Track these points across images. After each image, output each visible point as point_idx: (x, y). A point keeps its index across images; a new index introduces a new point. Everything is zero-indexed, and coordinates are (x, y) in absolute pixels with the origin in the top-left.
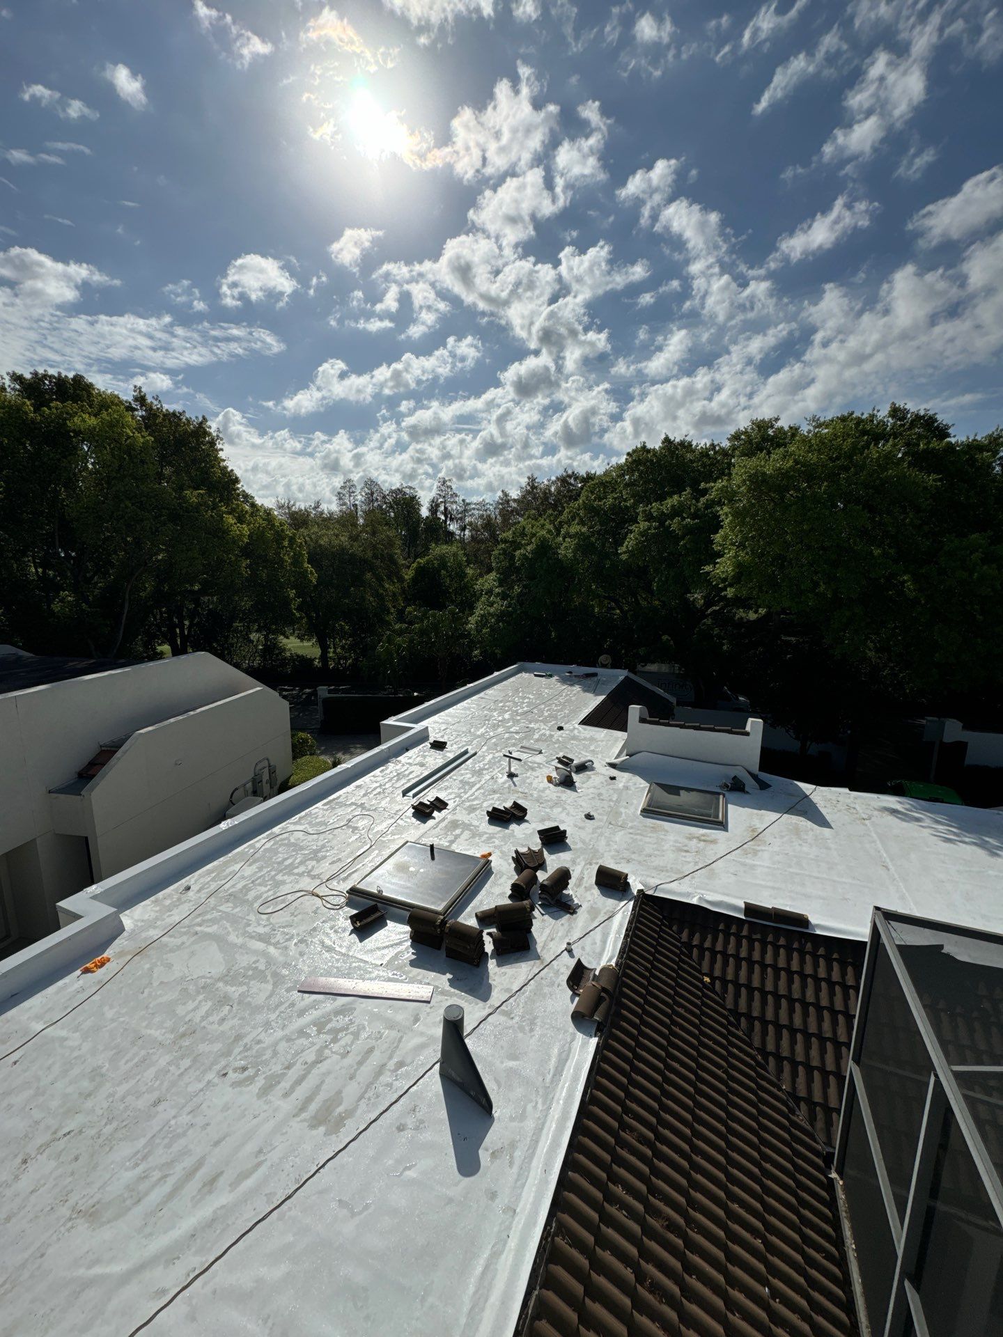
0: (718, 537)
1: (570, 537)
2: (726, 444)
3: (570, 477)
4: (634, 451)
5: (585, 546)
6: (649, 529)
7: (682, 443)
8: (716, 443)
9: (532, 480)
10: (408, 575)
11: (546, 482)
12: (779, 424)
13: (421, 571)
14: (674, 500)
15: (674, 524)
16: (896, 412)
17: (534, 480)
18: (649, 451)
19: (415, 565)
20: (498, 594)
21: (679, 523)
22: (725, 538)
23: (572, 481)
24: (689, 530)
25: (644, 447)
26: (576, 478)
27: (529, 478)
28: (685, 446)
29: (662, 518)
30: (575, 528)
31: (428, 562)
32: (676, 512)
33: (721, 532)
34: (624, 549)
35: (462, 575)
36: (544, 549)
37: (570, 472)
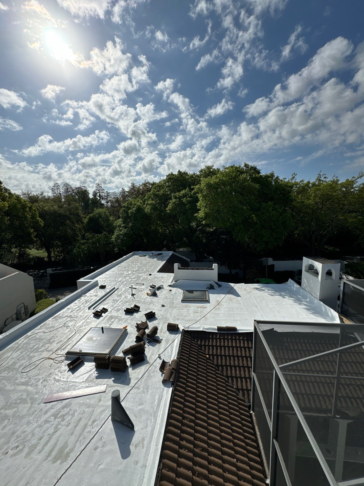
0: (198, 204)
1: (149, 205)
2: (198, 173)
3: (147, 183)
4: (169, 175)
5: (154, 208)
6: (176, 202)
7: (184, 173)
8: (195, 173)
9: (133, 184)
10: (86, 221)
11: (138, 185)
12: (214, 168)
13: (91, 219)
14: (183, 192)
15: (184, 200)
16: (246, 165)
17: (134, 184)
18: (173, 175)
19: (88, 217)
20: (123, 227)
21: (186, 200)
22: (201, 204)
23: (148, 185)
24: (189, 202)
25: (172, 174)
26: (149, 184)
27: (132, 184)
28: (185, 174)
29: (180, 198)
30: (150, 202)
31: (94, 216)
32: (184, 196)
33: (199, 202)
34: (168, 209)
35: (108, 220)
36: (139, 209)
37: (147, 182)
